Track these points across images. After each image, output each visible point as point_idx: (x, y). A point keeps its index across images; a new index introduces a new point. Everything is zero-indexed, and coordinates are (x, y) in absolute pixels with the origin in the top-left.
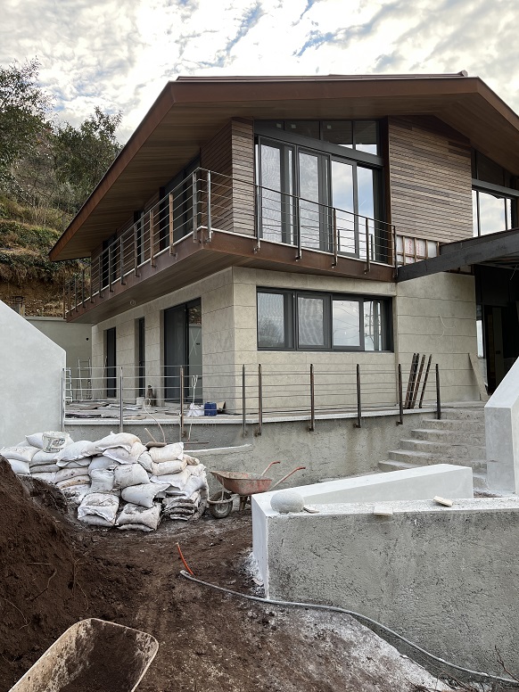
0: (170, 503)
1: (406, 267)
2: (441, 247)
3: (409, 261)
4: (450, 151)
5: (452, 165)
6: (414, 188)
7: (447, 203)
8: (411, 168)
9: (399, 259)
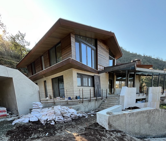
0: (72, 116)
1: (100, 71)
2: (105, 68)
3: (100, 70)
4: (106, 49)
5: (107, 52)
6: (101, 55)
7: (105, 59)
8: (101, 51)
9: (98, 69)
